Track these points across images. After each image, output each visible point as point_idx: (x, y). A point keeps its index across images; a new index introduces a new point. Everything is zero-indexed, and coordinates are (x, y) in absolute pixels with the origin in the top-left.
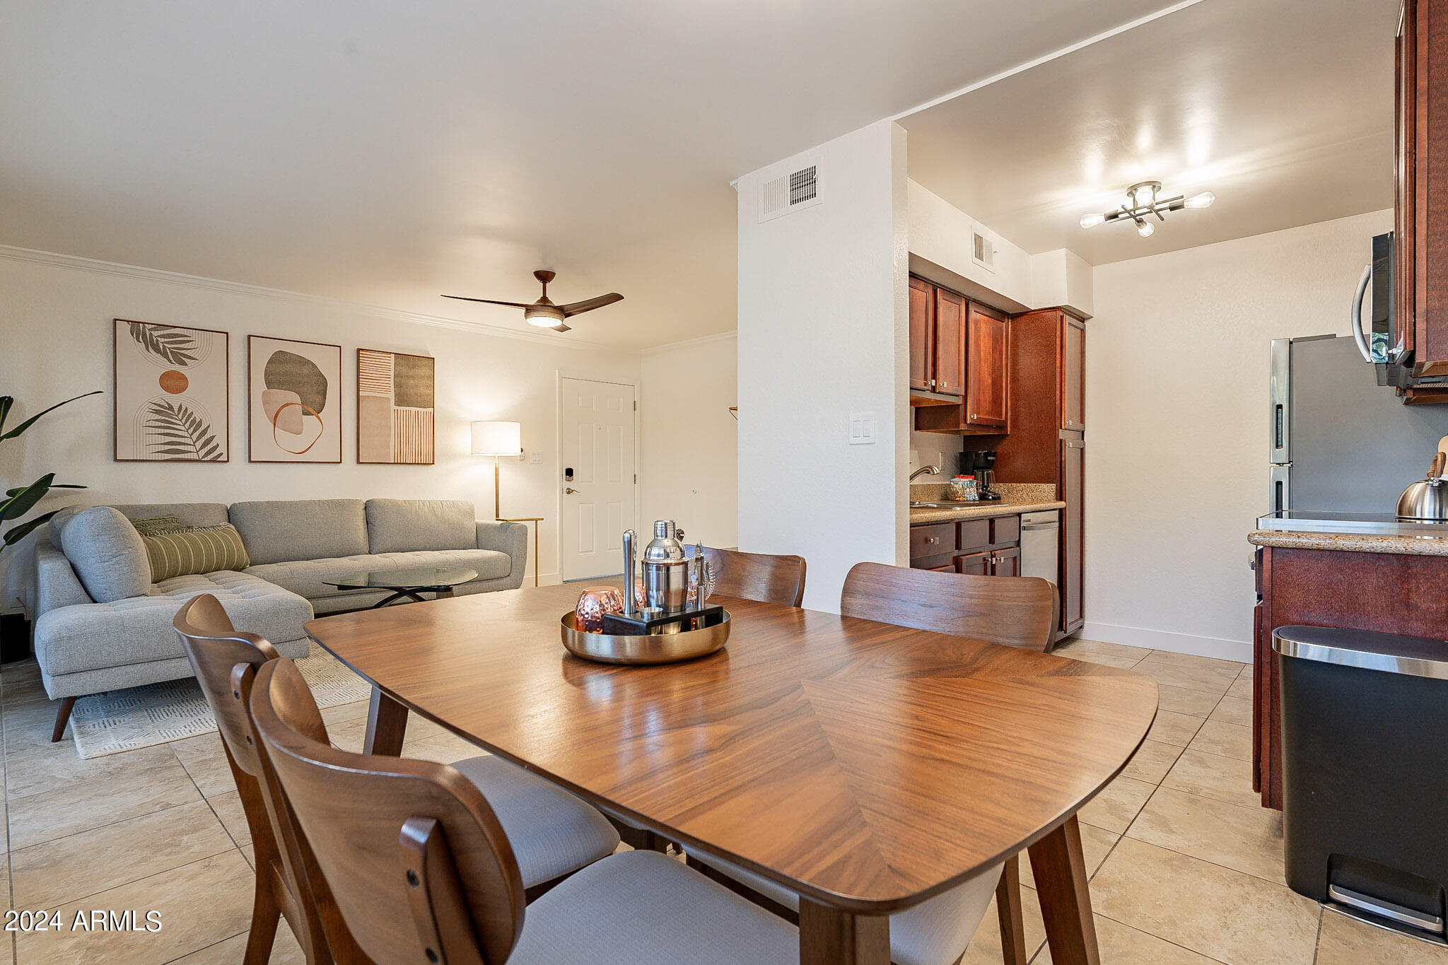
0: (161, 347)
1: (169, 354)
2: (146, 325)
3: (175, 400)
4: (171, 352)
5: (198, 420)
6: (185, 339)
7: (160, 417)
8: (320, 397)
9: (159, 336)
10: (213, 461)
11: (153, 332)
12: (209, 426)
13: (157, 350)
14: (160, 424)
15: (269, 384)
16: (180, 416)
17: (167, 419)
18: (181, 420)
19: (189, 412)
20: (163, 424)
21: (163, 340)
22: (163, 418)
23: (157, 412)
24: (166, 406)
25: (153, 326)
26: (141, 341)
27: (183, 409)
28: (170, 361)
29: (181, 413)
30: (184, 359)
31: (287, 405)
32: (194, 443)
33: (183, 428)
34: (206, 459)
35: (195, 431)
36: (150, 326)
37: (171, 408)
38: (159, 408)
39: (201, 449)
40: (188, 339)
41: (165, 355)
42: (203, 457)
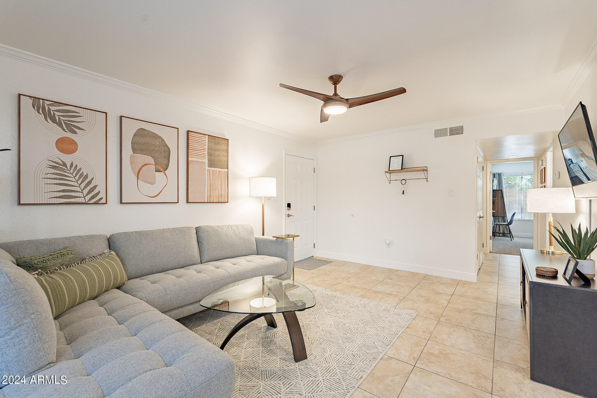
0: (57, 119)
1: (64, 124)
2: (46, 101)
3: (68, 159)
4: (65, 123)
5: (85, 174)
6: (76, 114)
7: (56, 171)
8: (166, 160)
9: (56, 111)
10: (96, 203)
11: (50, 107)
12: (93, 179)
13: (53, 120)
14: (56, 176)
15: (134, 150)
16: (72, 171)
17: (61, 172)
18: (72, 174)
19: (78, 168)
20: (58, 177)
21: (59, 114)
22: (58, 172)
23: (53, 167)
24: (61, 163)
25: (51, 103)
26: (41, 112)
27: (74, 166)
28: (64, 130)
29: (73, 169)
30: (75, 129)
31: (146, 165)
32: (82, 190)
33: (73, 179)
34: (91, 202)
35: (83, 182)
36: (49, 103)
37: (65, 165)
38: (55, 165)
39: (87, 195)
40: (78, 115)
41: (60, 125)
42: (88, 201)
